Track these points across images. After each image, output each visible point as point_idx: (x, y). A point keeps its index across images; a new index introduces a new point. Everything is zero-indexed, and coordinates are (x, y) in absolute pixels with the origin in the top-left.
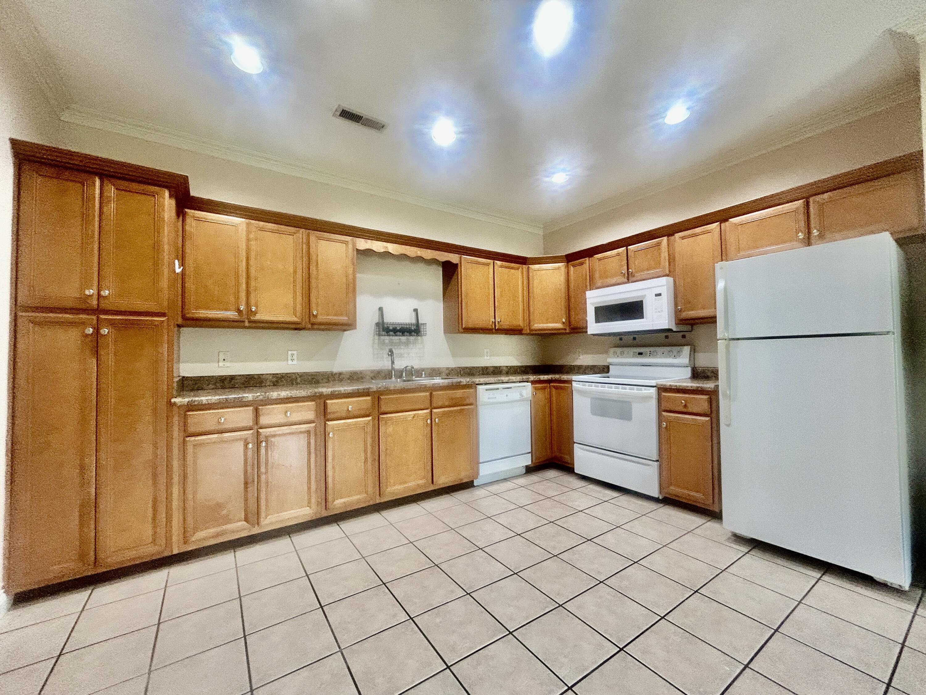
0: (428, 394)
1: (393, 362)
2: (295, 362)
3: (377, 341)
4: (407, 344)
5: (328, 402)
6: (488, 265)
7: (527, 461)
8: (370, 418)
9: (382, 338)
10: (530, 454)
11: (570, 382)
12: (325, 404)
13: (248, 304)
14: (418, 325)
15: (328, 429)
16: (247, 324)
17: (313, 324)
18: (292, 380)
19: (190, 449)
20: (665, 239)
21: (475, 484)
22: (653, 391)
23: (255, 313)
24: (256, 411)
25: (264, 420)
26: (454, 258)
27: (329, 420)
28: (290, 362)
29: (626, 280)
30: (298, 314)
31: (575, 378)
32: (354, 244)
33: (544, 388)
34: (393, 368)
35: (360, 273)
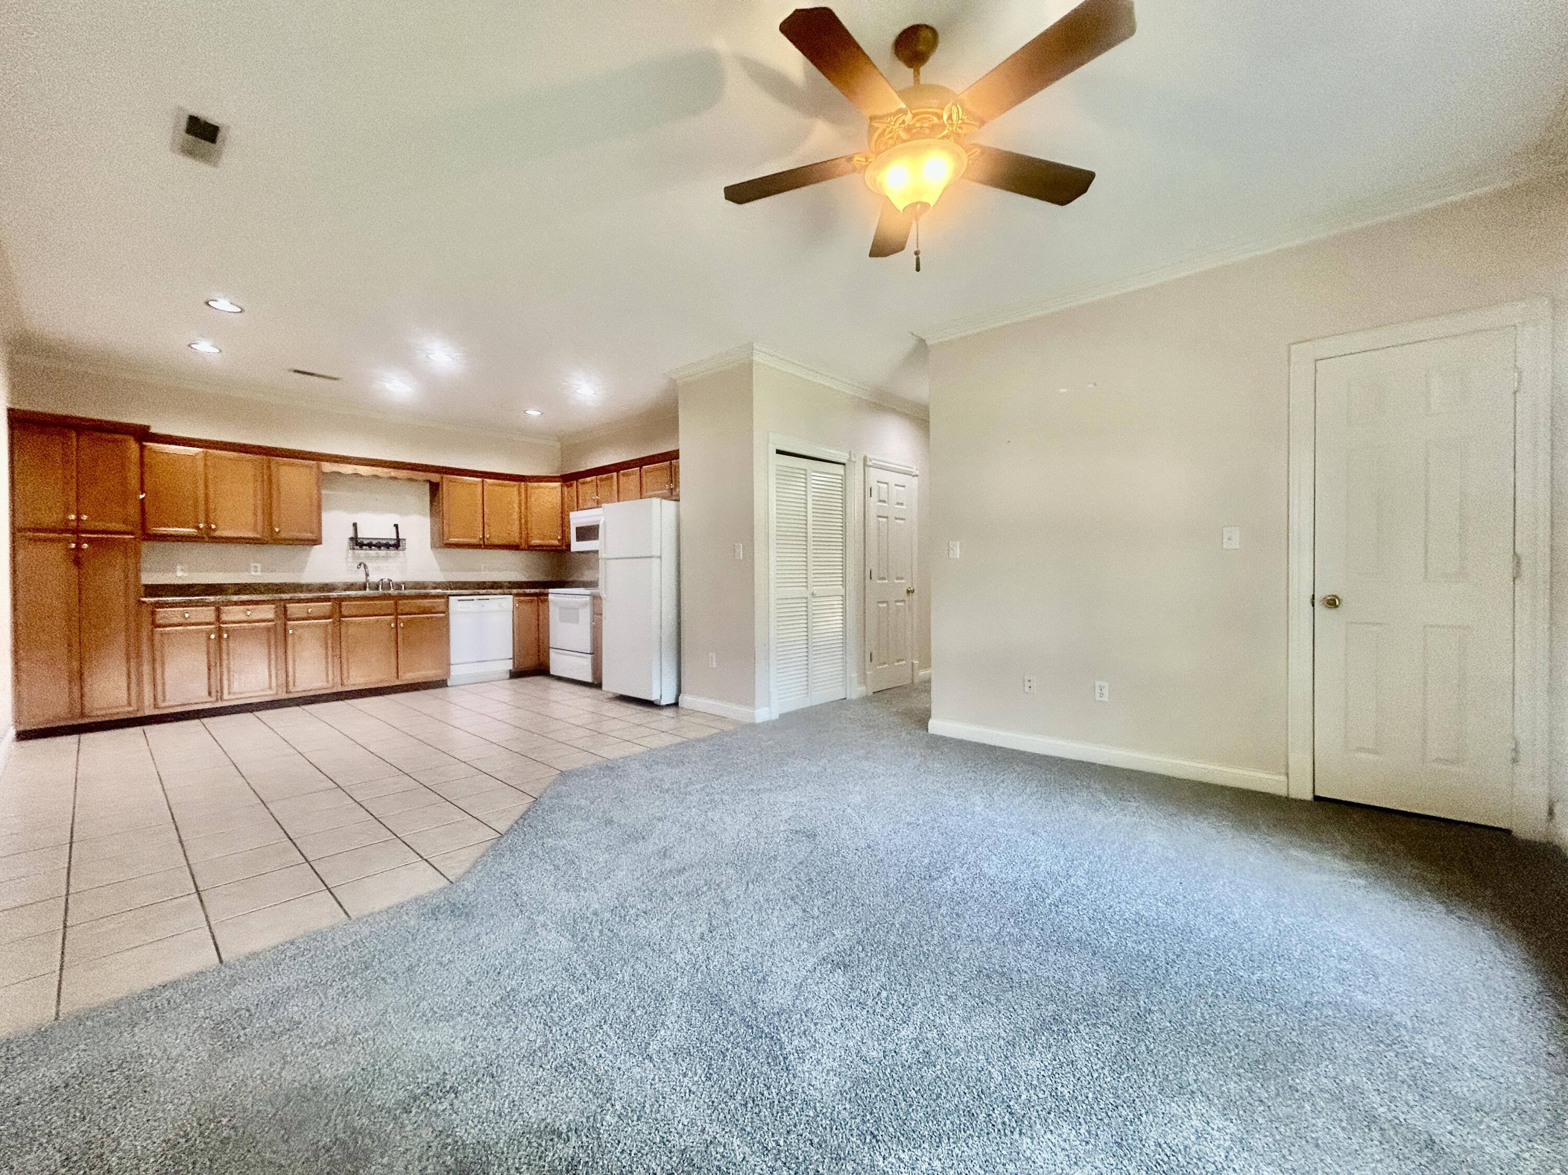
0: (392, 602)
1: (367, 575)
2: (259, 574)
3: (350, 555)
4: (386, 558)
5: (288, 605)
6: (476, 484)
7: (509, 665)
8: (331, 620)
9: (356, 552)
10: (512, 661)
11: (547, 594)
12: (285, 607)
13: (207, 523)
14: (398, 540)
15: (288, 627)
16: (207, 539)
17: (274, 540)
18: (255, 590)
19: (157, 637)
20: (615, 474)
21: (449, 684)
22: (588, 598)
23: (214, 530)
24: (218, 610)
25: (224, 617)
26: (435, 477)
27: (290, 620)
28: (253, 573)
29: (596, 505)
30: (259, 528)
31: (551, 590)
32: (319, 467)
33: (532, 601)
34: (367, 581)
35: (326, 488)
